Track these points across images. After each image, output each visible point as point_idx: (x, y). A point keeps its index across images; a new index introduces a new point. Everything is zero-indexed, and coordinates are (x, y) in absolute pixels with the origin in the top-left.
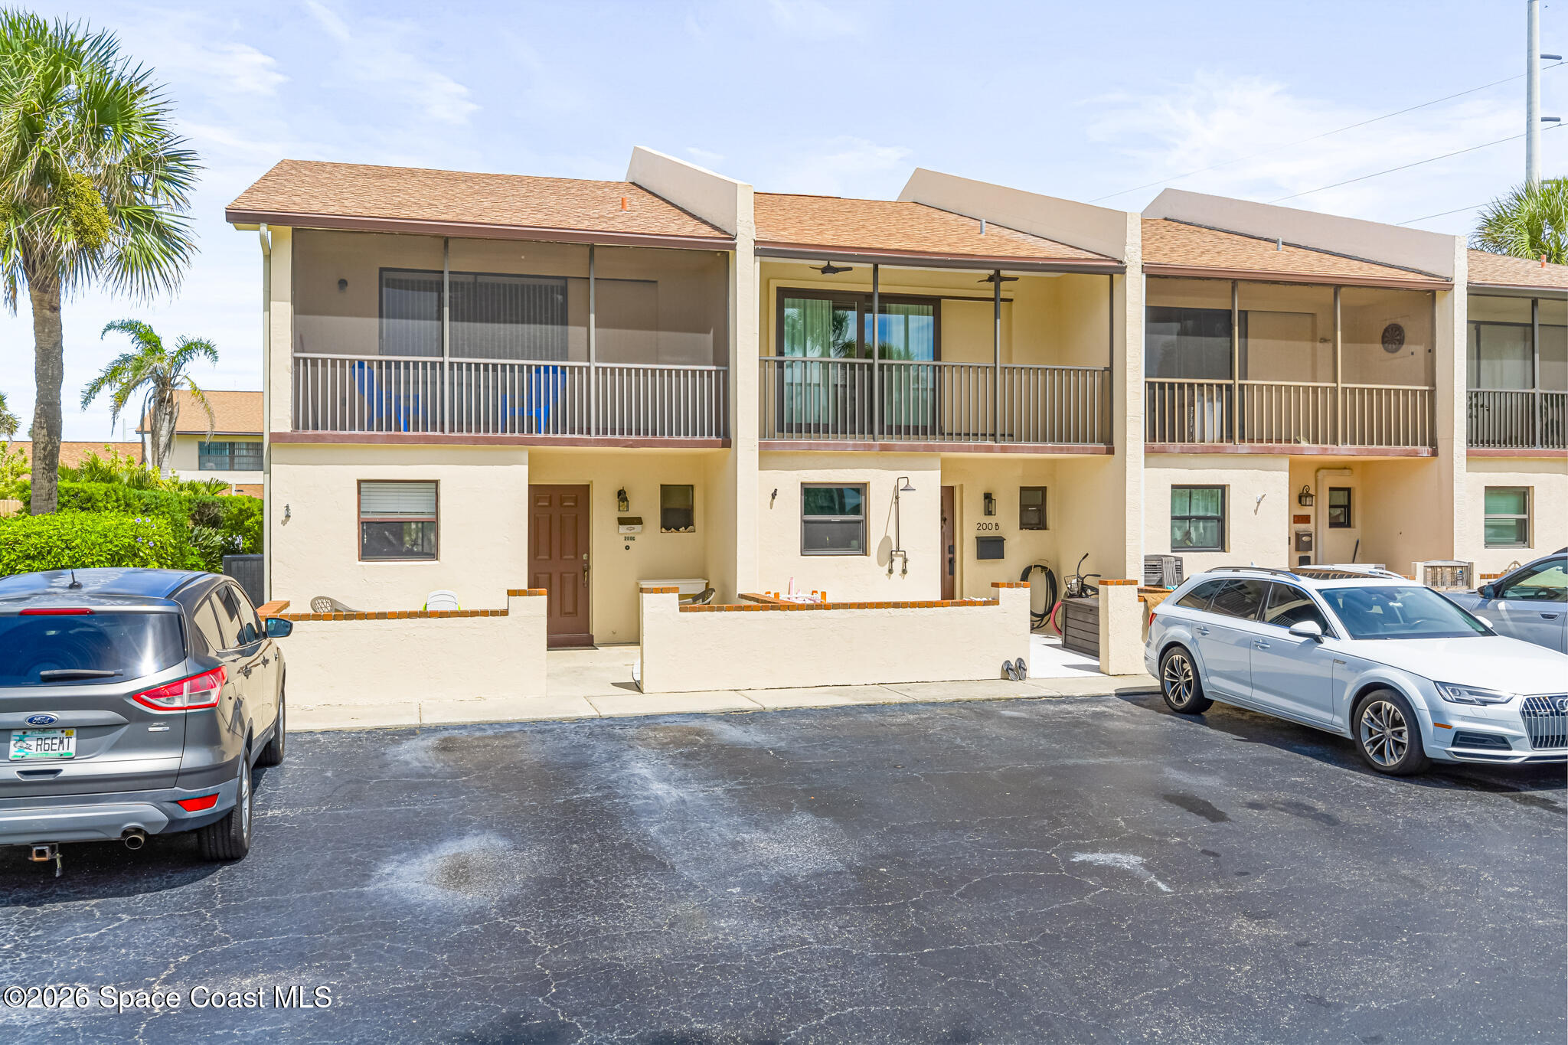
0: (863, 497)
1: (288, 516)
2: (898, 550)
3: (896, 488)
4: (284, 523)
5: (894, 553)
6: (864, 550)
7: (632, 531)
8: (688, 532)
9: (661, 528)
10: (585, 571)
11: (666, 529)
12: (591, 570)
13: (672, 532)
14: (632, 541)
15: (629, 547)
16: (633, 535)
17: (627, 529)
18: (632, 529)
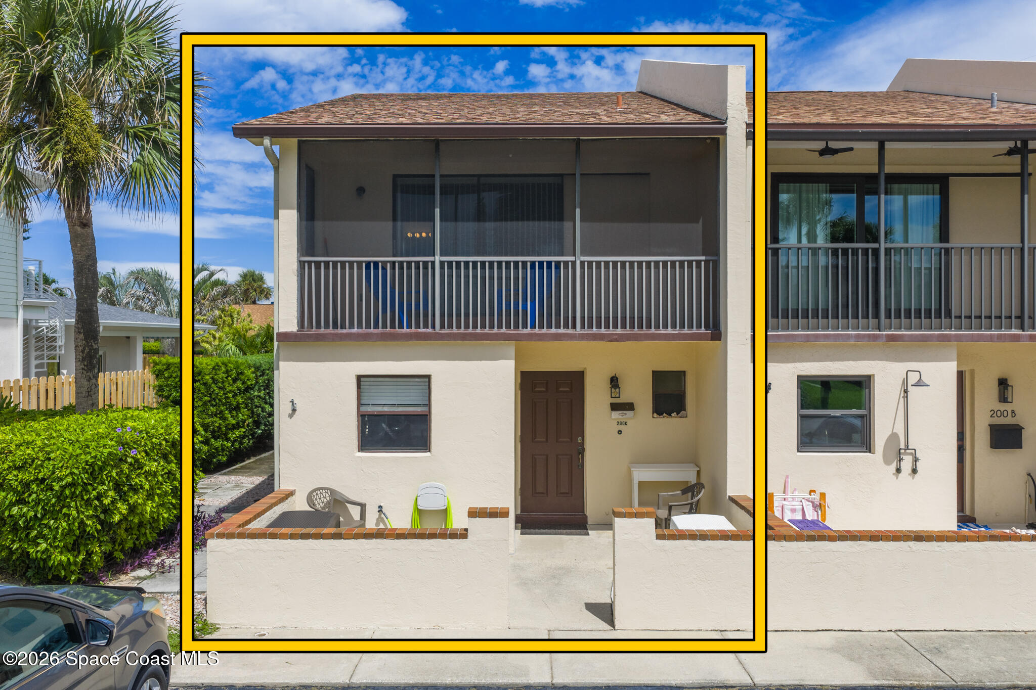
0: (867, 390)
1: (294, 410)
2: (907, 448)
3: (905, 381)
4: (291, 416)
5: (902, 451)
6: (867, 446)
7: (624, 417)
8: (680, 417)
9: (653, 413)
10: (580, 453)
11: (658, 414)
12: (585, 453)
13: (664, 417)
14: (625, 426)
15: (622, 432)
16: (625, 421)
17: (619, 414)
18: (624, 414)
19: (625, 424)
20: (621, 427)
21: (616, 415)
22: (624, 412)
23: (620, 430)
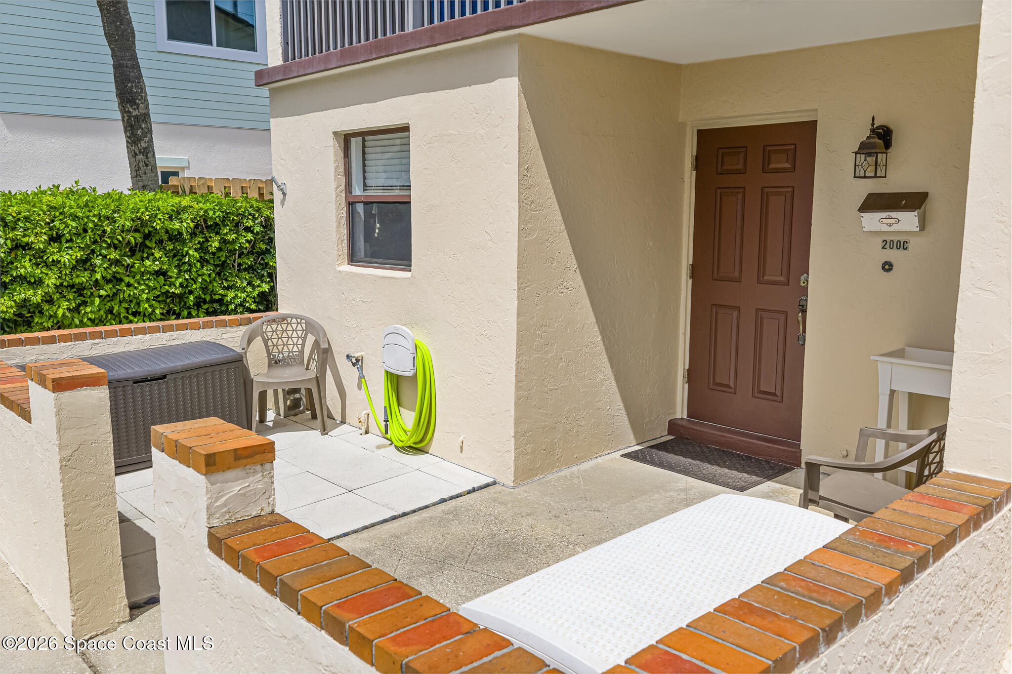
1: (284, 193)
4: (282, 203)
7: (895, 227)
10: (801, 310)
14: (901, 251)
15: (893, 266)
16: (902, 238)
17: (882, 221)
18: (893, 221)
19: (903, 246)
20: (892, 255)
21: (873, 221)
22: (893, 214)
23: (886, 262)
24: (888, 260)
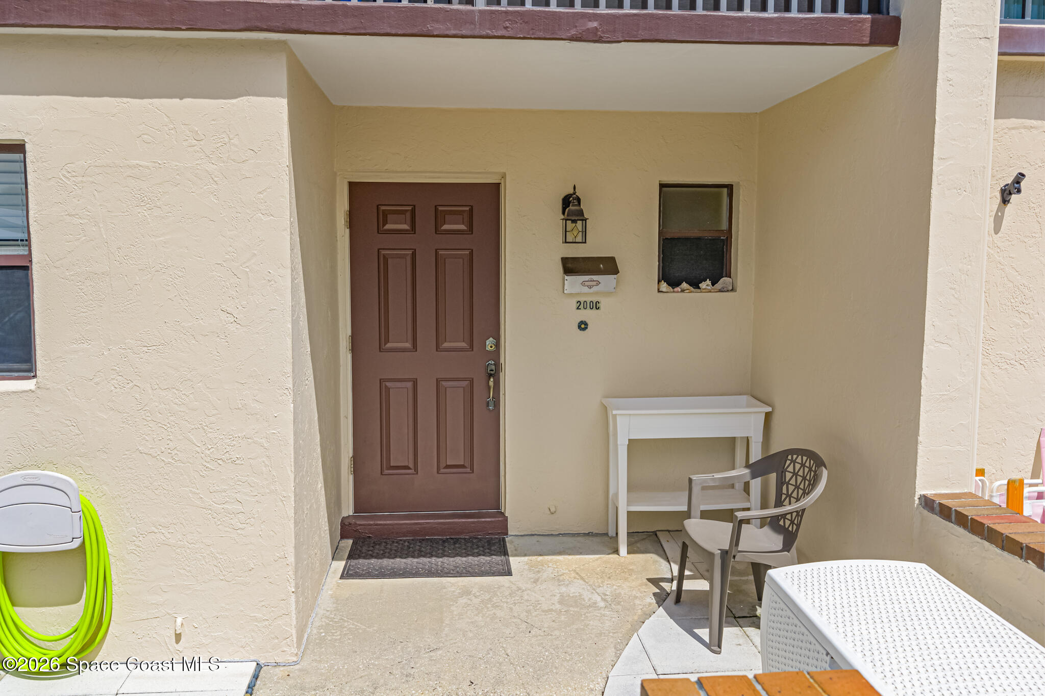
7: (595, 289)
8: (720, 291)
9: (659, 281)
10: (490, 375)
11: (669, 284)
12: (502, 375)
13: (683, 291)
14: (594, 311)
15: (587, 325)
16: (595, 299)
17: (583, 284)
18: (595, 283)
19: (595, 306)
20: (587, 315)
21: (574, 283)
22: (595, 277)
23: (582, 321)
24: (583, 319)
